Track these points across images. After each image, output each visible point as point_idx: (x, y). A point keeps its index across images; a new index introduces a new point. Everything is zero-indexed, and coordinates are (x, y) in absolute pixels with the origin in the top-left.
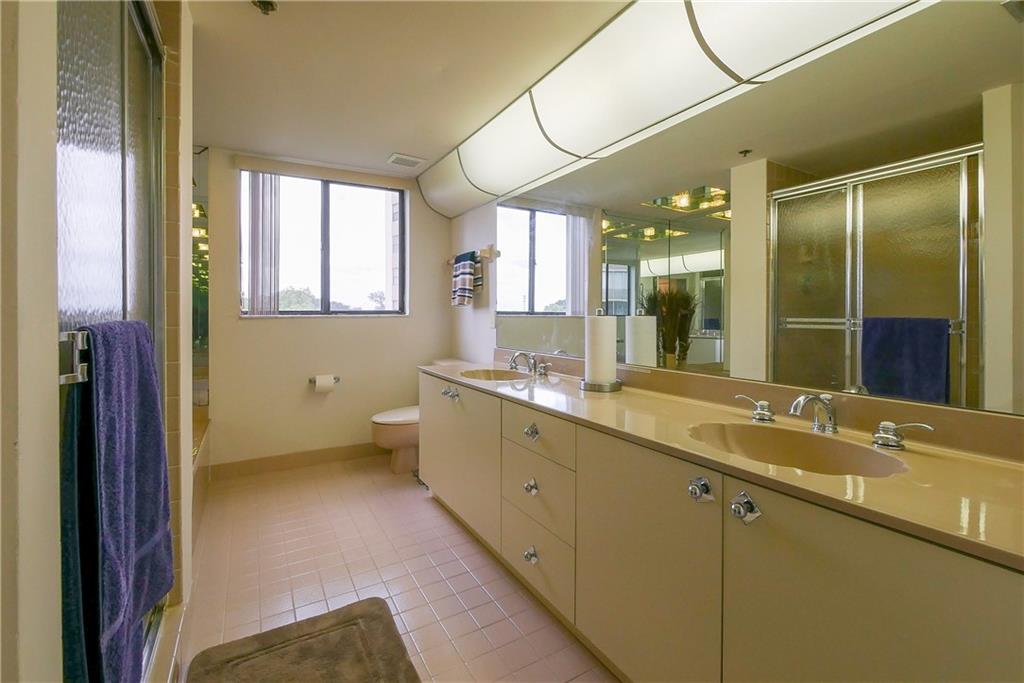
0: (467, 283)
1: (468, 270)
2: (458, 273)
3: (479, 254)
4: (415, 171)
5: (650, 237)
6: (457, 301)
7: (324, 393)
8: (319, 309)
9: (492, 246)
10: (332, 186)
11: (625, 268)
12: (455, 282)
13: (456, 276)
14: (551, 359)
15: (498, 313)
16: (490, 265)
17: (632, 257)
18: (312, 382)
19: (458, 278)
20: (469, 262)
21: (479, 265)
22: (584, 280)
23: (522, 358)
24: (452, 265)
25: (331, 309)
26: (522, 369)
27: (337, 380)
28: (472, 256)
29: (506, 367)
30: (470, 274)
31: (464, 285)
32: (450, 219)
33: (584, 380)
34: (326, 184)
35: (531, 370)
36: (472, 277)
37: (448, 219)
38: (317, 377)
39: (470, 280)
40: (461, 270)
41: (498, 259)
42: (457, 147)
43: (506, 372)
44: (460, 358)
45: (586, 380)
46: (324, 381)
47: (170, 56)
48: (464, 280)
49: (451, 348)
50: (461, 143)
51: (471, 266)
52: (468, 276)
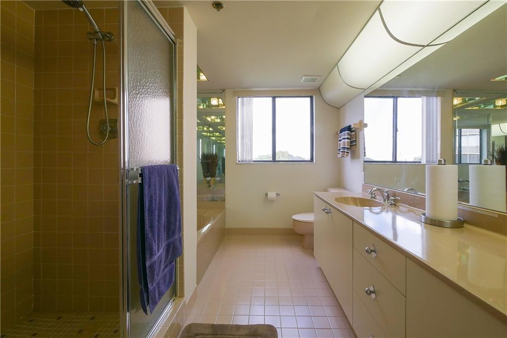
0: (346, 145)
1: (346, 137)
2: (341, 138)
3: (352, 126)
4: (316, 84)
5: (501, 106)
6: (340, 156)
7: (272, 201)
8: (271, 160)
9: (361, 120)
10: (277, 99)
11: (477, 131)
12: (340, 144)
13: (340, 141)
14: (400, 195)
15: (365, 162)
16: (360, 132)
17: (485, 122)
18: (267, 195)
19: (341, 142)
20: (347, 132)
21: (353, 133)
22: (437, 140)
23: (378, 192)
24: (338, 134)
25: (277, 160)
26: (379, 199)
27: (278, 195)
28: (349, 128)
29: (368, 197)
30: (348, 138)
31: (344, 145)
32: (339, 108)
33: (424, 214)
34: (274, 98)
35: (385, 200)
36: (349, 141)
37: (337, 108)
38: (269, 193)
39: (348, 142)
40: (343, 137)
41: (365, 129)
42: (337, 64)
43: (368, 200)
44: (344, 188)
45: (427, 215)
46: (272, 195)
47: (180, 43)
48: (344, 142)
49: (339, 182)
50: (338, 62)
51: (348, 134)
52: (346, 140)
